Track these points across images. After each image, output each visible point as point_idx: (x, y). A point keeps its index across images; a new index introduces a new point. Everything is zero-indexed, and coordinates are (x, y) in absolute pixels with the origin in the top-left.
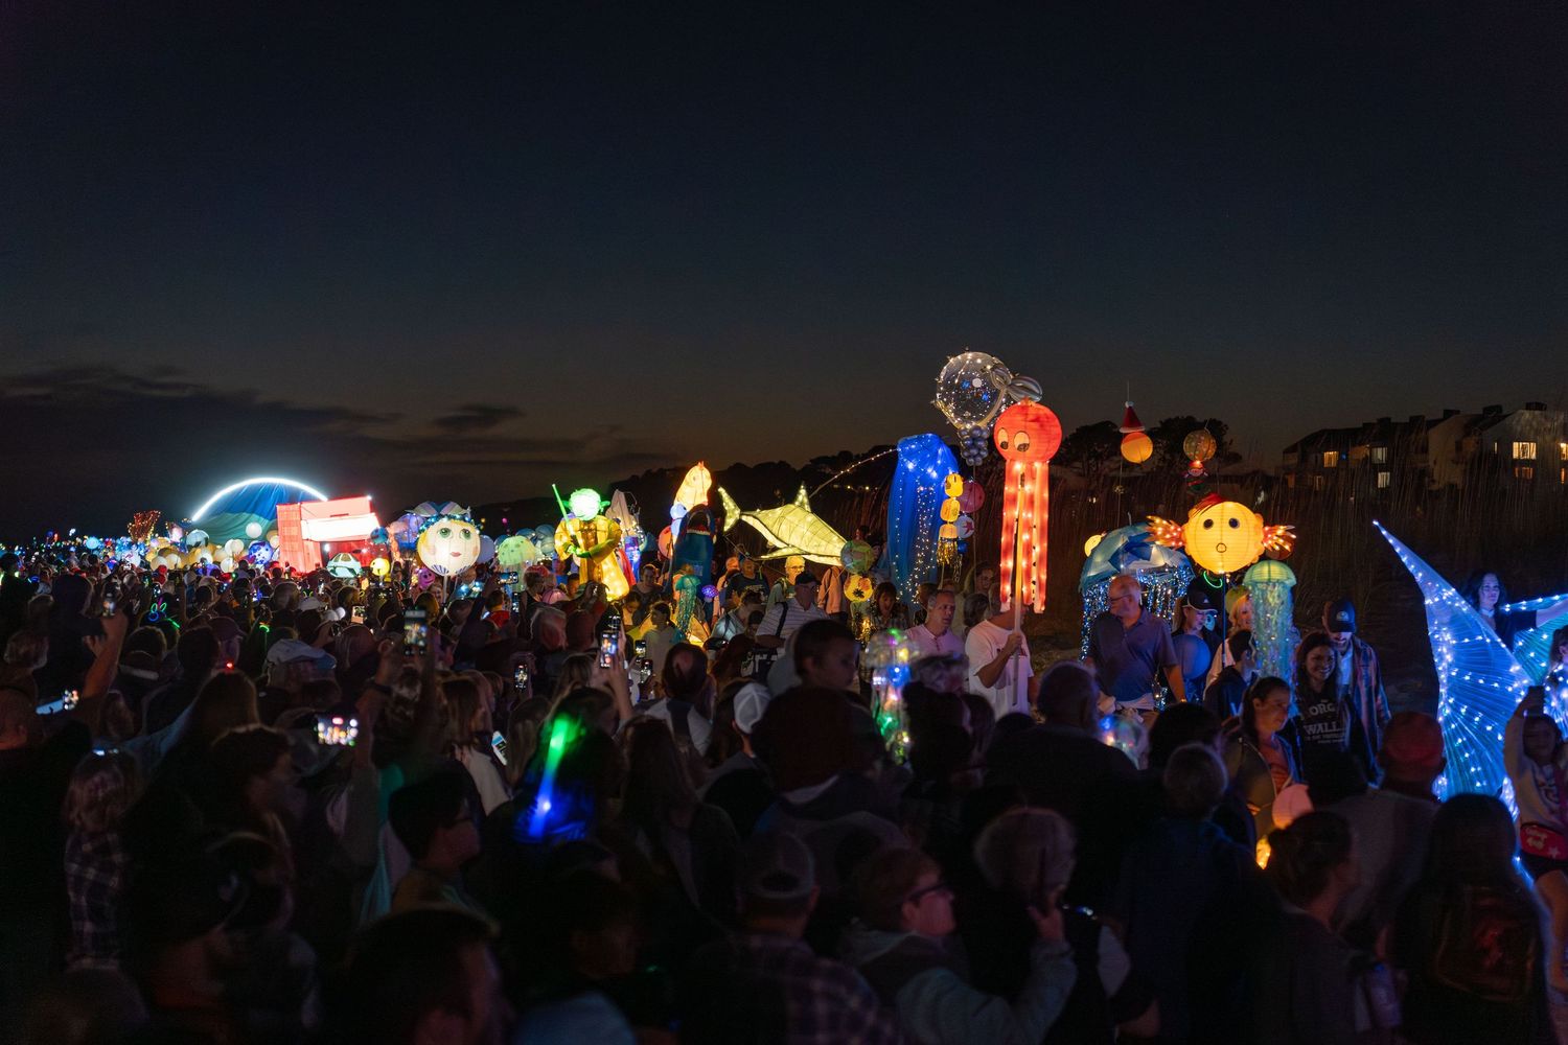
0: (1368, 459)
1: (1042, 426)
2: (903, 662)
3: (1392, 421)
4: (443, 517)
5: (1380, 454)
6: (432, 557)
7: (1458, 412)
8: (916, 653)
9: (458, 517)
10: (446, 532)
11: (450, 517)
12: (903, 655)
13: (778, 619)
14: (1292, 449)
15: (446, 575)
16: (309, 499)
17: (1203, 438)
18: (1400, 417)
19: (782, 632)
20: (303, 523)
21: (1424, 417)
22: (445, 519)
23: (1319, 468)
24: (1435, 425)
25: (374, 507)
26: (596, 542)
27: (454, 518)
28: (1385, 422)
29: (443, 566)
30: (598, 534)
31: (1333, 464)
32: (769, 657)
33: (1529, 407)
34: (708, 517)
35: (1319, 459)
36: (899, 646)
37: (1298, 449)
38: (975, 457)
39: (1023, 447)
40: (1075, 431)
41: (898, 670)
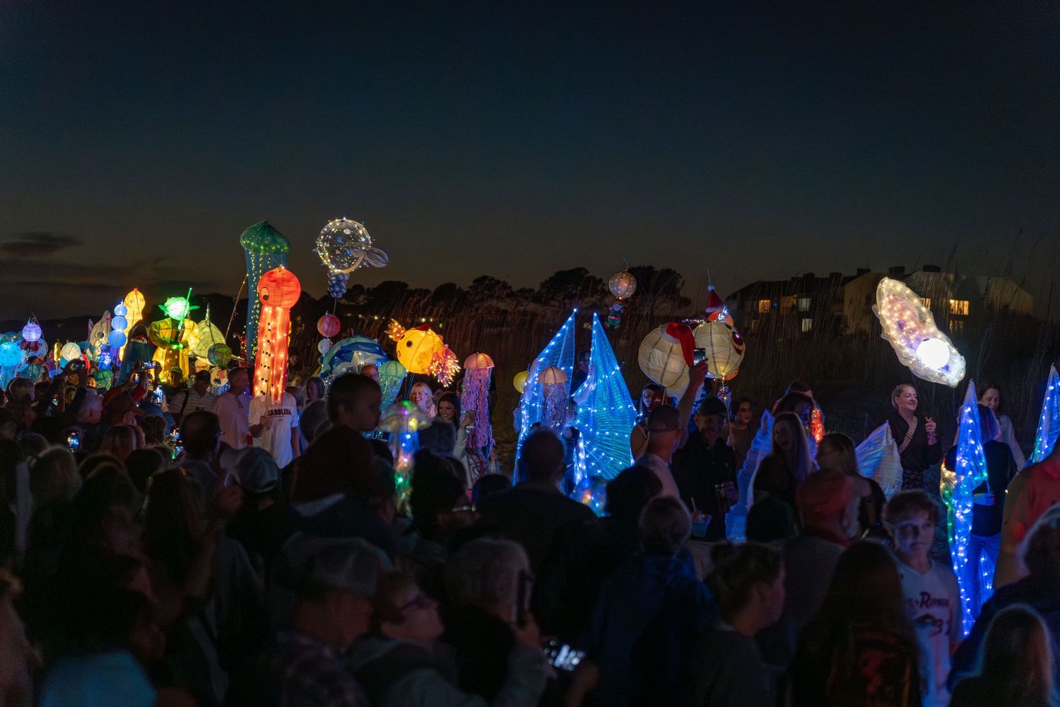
0: (794, 307)
1: (277, 285)
3: (816, 276)
5: (805, 303)
7: (869, 271)
12: (413, 424)
13: (182, 402)
14: (732, 297)
18: (822, 273)
21: (841, 274)
23: (755, 314)
24: (849, 281)
28: (809, 277)
31: (766, 309)
33: (928, 269)
35: (755, 305)
36: (410, 415)
37: (739, 295)
38: (337, 293)
39: (266, 297)
40: (553, 275)
41: (408, 437)
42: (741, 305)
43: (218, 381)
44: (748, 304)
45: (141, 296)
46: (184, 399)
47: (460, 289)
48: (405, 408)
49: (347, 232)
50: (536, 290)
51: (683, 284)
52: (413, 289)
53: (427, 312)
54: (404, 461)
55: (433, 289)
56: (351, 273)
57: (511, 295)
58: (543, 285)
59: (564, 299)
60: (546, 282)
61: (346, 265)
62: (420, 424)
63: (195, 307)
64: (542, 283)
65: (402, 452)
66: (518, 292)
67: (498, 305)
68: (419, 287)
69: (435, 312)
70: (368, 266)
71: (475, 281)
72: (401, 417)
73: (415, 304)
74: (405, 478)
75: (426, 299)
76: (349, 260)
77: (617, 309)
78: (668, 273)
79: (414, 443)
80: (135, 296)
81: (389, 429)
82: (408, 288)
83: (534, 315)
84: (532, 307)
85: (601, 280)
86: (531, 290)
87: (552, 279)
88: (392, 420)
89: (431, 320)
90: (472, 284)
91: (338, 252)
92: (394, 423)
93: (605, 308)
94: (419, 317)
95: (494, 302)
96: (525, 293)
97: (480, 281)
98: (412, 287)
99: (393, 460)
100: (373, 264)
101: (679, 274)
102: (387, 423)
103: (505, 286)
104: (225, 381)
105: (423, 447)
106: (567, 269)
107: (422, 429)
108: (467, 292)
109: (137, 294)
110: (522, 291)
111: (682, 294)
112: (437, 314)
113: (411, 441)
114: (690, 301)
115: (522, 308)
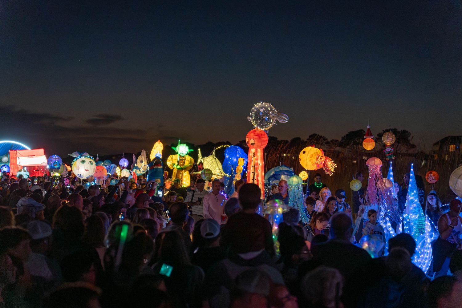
1: (259, 137)
2: (280, 214)
4: (83, 156)
6: (78, 171)
8: (285, 210)
9: (88, 157)
10: (83, 162)
11: (85, 157)
12: (280, 210)
14: (437, 143)
15: (82, 179)
17: (390, 134)
20: (17, 158)
22: (83, 157)
23: (448, 152)
26: (184, 164)
27: (87, 157)
29: (82, 174)
30: (186, 161)
31: (453, 149)
34: (161, 161)
35: (447, 148)
36: (279, 207)
39: (253, 144)
40: (348, 133)
41: (277, 216)
42: (441, 148)
43: (208, 188)
45: (161, 144)
46: (192, 195)
47: (303, 141)
48: (276, 203)
50: (339, 141)
51: (412, 138)
52: (280, 140)
53: (287, 152)
54: (275, 228)
55: (289, 140)
57: (327, 143)
58: (343, 138)
59: (353, 145)
60: (345, 137)
62: (284, 210)
63: (192, 150)
64: (342, 137)
65: (274, 224)
66: (330, 141)
68: (283, 139)
69: (290, 152)
71: (310, 136)
72: (274, 207)
73: (281, 148)
75: (286, 146)
77: (389, 150)
78: (405, 132)
80: (158, 144)
81: (269, 212)
82: (278, 140)
83: (339, 153)
84: (338, 149)
86: (337, 141)
87: (347, 135)
88: (271, 209)
89: (289, 155)
90: (308, 138)
92: (272, 210)
94: (283, 154)
96: (334, 142)
97: (312, 136)
98: (279, 139)
100: (281, 122)
101: (410, 133)
102: (268, 210)
103: (325, 139)
106: (354, 130)
107: (284, 213)
108: (307, 142)
109: (159, 143)
110: (332, 141)
111: (411, 143)
112: (292, 153)
113: (279, 219)
114: (415, 146)
115: (333, 149)
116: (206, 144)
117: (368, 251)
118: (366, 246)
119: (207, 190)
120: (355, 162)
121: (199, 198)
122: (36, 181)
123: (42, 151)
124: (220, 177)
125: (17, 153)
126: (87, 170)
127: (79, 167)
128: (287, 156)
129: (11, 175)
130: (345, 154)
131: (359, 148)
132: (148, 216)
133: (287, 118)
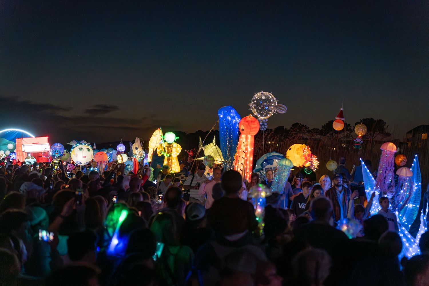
2: (263, 197)
6: (76, 158)
10: (81, 149)
11: (83, 144)
12: (263, 194)
13: (191, 180)
14: (410, 132)
15: (81, 165)
16: (29, 137)
19: (192, 184)
20: (23, 145)
25: (49, 140)
27: (85, 144)
29: (80, 161)
30: (173, 148)
31: (425, 138)
32: (187, 193)
35: (420, 136)
36: (262, 191)
37: (413, 132)
38: (263, 128)
39: (243, 130)
40: (328, 122)
41: (261, 200)
42: (414, 136)
43: (208, 174)
44: (417, 135)
46: (192, 178)
47: (286, 129)
48: (259, 187)
49: (263, 98)
50: (320, 129)
51: (387, 127)
53: (271, 140)
54: (259, 210)
55: (274, 129)
56: (269, 118)
57: (309, 131)
58: (323, 127)
59: (333, 133)
60: (325, 125)
61: (265, 114)
62: (267, 194)
63: (178, 138)
64: (322, 126)
65: (258, 207)
66: (312, 130)
67: (303, 136)
69: (275, 140)
70: (276, 113)
71: (293, 125)
72: (258, 191)
73: (266, 137)
74: (259, 218)
75: (271, 134)
76: (267, 111)
78: (380, 121)
79: (263, 203)
81: (253, 196)
83: (319, 140)
84: (318, 137)
85: (349, 125)
86: (318, 129)
87: (327, 124)
89: (273, 143)
90: (291, 127)
91: (260, 108)
92: (256, 194)
93: (351, 137)
94: (268, 141)
95: (301, 135)
96: (316, 131)
97: (295, 125)
99: (254, 211)
100: (279, 112)
101: (385, 122)
103: (306, 128)
104: (211, 174)
105: (268, 204)
108: (290, 130)
109: (159, 131)
111: (387, 131)
112: (276, 141)
113: (262, 202)
114: (390, 134)
115: (314, 137)
116: (196, 132)
117: (346, 233)
118: (345, 228)
119: (207, 176)
120: (335, 149)
121: (197, 183)
122: (38, 167)
123: (46, 139)
124: (220, 162)
125: (23, 140)
126: (85, 157)
127: (77, 154)
128: (271, 143)
129: (17, 161)
130: (325, 142)
131: (338, 136)
132: (142, 199)
133: (285, 109)
